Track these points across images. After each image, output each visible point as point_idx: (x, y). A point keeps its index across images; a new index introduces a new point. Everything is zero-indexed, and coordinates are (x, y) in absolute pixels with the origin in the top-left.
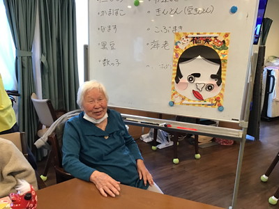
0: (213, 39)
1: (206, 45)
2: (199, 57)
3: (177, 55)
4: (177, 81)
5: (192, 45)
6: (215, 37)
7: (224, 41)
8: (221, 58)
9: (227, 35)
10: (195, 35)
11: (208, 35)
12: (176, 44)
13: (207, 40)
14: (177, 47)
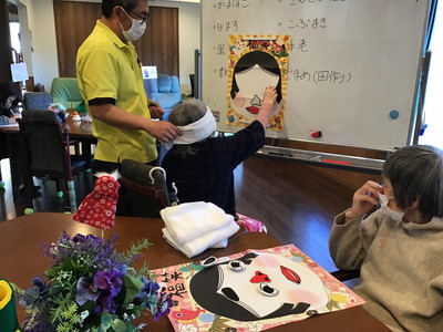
0: (271, 43)
1: (264, 50)
2: (257, 66)
3: (232, 62)
4: (233, 96)
5: (248, 50)
6: (274, 41)
7: (283, 46)
8: (280, 67)
9: (286, 38)
10: (252, 38)
11: (265, 38)
12: (231, 49)
13: (265, 44)
14: (232, 53)
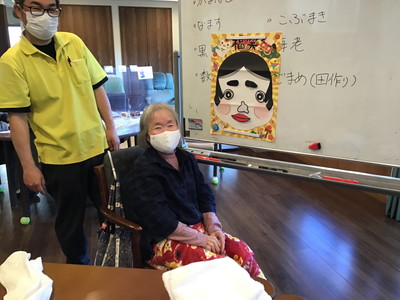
0: (260, 42)
3: (215, 65)
4: (217, 102)
6: (263, 40)
7: (274, 45)
10: (237, 37)
11: (253, 37)
12: (214, 50)
14: (215, 54)
